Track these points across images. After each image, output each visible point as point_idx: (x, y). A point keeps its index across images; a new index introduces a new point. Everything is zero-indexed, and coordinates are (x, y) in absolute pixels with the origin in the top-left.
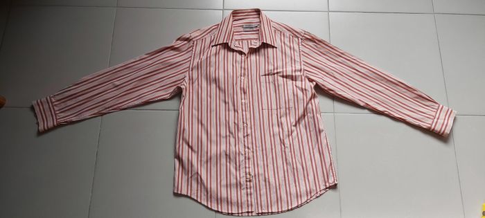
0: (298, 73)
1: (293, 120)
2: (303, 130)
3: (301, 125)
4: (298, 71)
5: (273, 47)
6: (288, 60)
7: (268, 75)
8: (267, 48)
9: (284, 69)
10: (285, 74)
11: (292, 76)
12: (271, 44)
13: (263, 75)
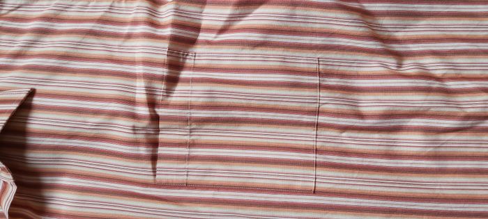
0: (166, 14)
1: (374, 65)
2: (421, 28)
3: (400, 35)
4: (153, 12)
5: (26, 106)
6: (97, 48)
7: (155, 144)
8: (24, 133)
9: (139, 69)
10: (162, 71)
11: (174, 39)
12: (6, 118)
13: (154, 170)
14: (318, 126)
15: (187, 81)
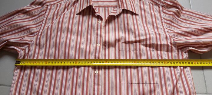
7: (129, 43)
10: (148, 43)
12: (132, 11)
13: (123, 43)
14: (139, 84)
15: (147, 49)
